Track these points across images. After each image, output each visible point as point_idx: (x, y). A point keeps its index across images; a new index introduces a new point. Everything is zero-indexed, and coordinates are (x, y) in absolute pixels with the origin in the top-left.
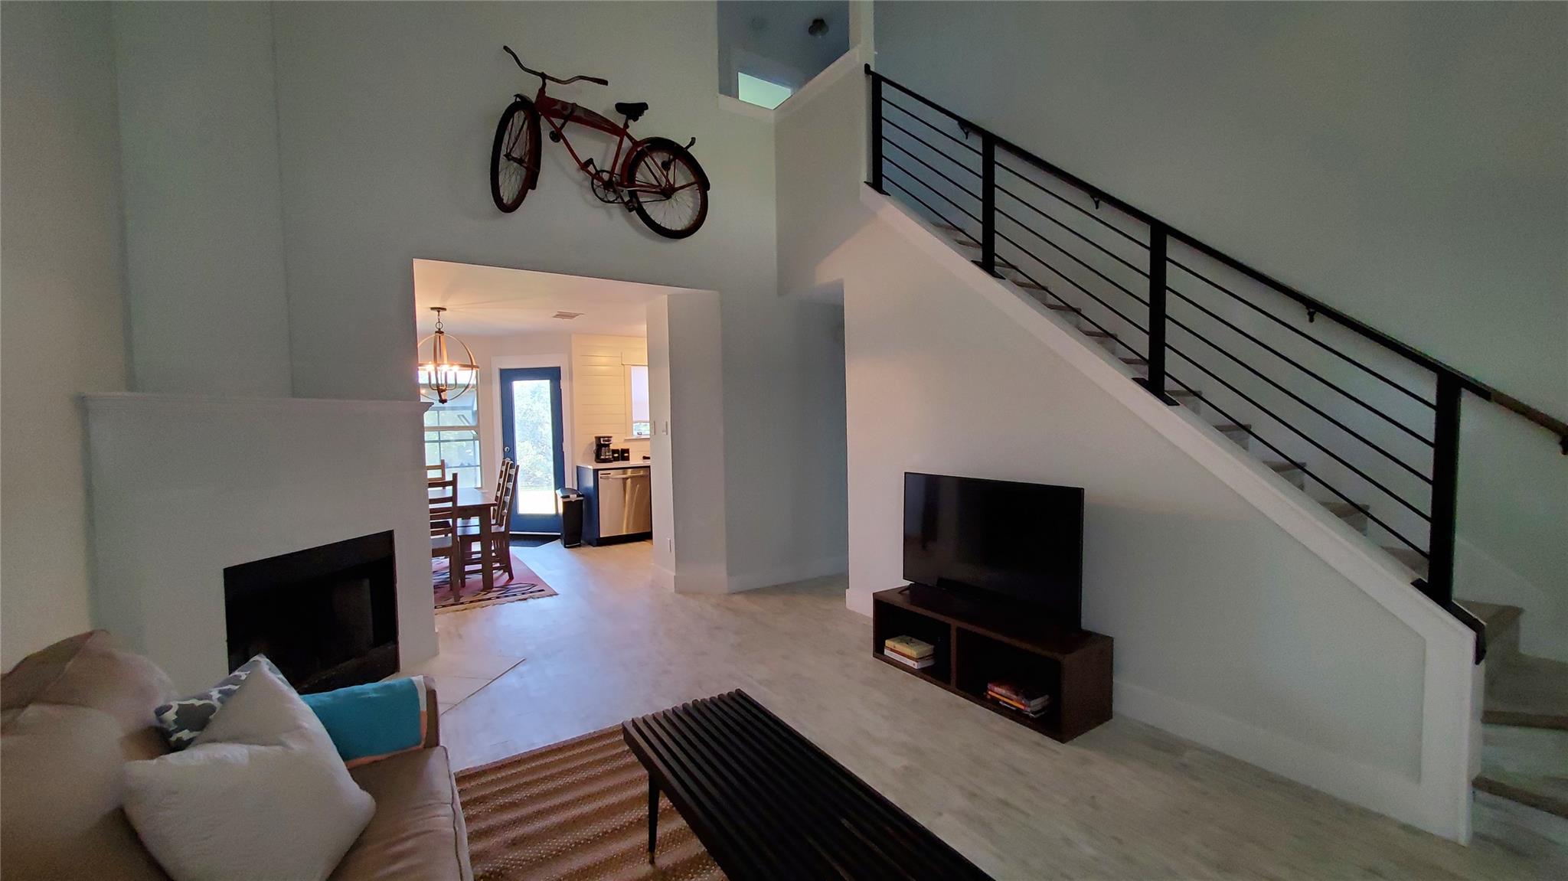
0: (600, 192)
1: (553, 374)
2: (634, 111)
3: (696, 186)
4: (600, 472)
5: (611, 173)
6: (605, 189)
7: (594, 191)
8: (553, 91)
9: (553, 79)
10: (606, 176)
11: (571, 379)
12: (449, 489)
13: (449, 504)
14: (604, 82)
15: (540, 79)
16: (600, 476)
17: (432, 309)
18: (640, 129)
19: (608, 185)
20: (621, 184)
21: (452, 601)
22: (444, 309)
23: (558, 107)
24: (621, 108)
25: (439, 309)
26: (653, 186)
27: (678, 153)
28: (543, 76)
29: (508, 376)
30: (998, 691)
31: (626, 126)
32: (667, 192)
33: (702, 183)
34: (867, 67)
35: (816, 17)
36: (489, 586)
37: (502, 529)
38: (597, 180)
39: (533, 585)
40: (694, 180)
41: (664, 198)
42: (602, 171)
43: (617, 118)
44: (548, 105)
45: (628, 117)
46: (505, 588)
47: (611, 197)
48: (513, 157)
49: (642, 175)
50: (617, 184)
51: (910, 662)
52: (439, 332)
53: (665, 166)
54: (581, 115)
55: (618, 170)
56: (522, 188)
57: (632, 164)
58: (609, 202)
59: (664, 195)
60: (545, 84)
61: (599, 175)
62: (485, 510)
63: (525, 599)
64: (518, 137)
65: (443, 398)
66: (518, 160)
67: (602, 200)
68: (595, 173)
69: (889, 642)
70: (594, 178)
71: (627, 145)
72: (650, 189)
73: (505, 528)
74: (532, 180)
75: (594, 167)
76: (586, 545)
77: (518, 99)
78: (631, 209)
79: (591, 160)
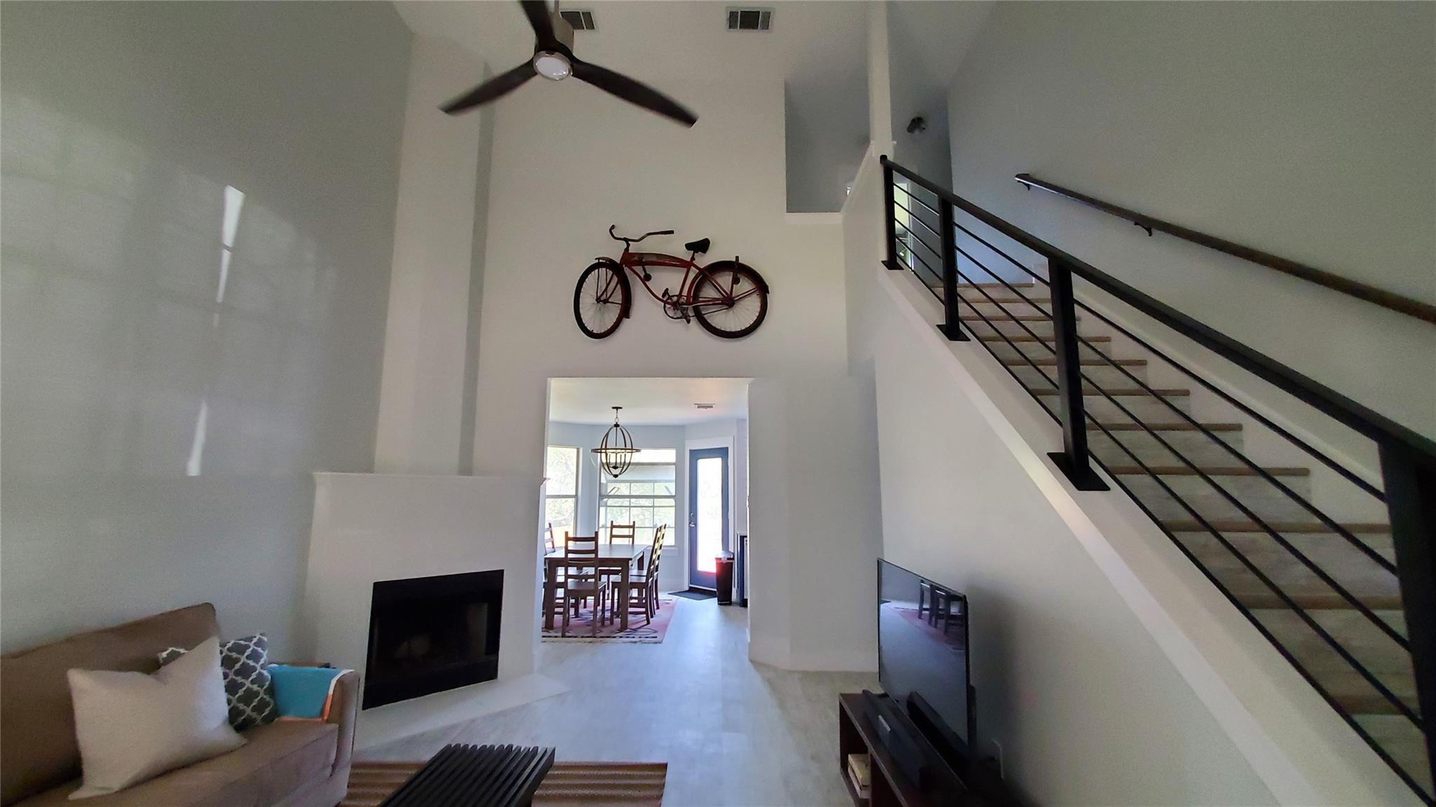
0: (671, 313)
1: (722, 453)
2: (701, 246)
3: (757, 293)
5: (680, 295)
6: (674, 310)
7: (666, 312)
8: (633, 248)
9: (631, 241)
10: (675, 299)
11: (734, 457)
14: (672, 232)
15: (624, 243)
17: (613, 408)
18: (704, 260)
19: (676, 305)
20: (688, 303)
21: (591, 634)
22: (621, 408)
23: (636, 258)
24: (689, 246)
25: (617, 409)
26: (717, 300)
27: (738, 269)
28: (626, 240)
29: (696, 455)
31: (693, 258)
32: (729, 302)
33: (762, 288)
34: (883, 158)
35: (912, 118)
36: (624, 627)
37: (644, 580)
38: (668, 303)
39: (656, 632)
40: (754, 287)
41: (727, 307)
42: (673, 296)
43: (686, 255)
44: (630, 259)
45: (696, 251)
46: (635, 630)
47: (679, 314)
48: (602, 300)
49: (709, 292)
50: (683, 304)
51: (857, 788)
52: (617, 425)
53: (736, 281)
54: (654, 259)
55: (685, 293)
56: (617, 319)
57: (698, 286)
58: (678, 318)
59: (727, 305)
60: (628, 245)
61: (671, 299)
62: (624, 563)
63: (635, 642)
64: (608, 285)
65: (614, 473)
66: (606, 301)
67: (672, 318)
68: (668, 299)
69: (850, 758)
70: (665, 303)
71: (693, 273)
72: (714, 302)
73: (647, 580)
74: (625, 312)
75: (669, 295)
76: (736, 604)
77: (601, 261)
78: (689, 322)
79: (667, 289)
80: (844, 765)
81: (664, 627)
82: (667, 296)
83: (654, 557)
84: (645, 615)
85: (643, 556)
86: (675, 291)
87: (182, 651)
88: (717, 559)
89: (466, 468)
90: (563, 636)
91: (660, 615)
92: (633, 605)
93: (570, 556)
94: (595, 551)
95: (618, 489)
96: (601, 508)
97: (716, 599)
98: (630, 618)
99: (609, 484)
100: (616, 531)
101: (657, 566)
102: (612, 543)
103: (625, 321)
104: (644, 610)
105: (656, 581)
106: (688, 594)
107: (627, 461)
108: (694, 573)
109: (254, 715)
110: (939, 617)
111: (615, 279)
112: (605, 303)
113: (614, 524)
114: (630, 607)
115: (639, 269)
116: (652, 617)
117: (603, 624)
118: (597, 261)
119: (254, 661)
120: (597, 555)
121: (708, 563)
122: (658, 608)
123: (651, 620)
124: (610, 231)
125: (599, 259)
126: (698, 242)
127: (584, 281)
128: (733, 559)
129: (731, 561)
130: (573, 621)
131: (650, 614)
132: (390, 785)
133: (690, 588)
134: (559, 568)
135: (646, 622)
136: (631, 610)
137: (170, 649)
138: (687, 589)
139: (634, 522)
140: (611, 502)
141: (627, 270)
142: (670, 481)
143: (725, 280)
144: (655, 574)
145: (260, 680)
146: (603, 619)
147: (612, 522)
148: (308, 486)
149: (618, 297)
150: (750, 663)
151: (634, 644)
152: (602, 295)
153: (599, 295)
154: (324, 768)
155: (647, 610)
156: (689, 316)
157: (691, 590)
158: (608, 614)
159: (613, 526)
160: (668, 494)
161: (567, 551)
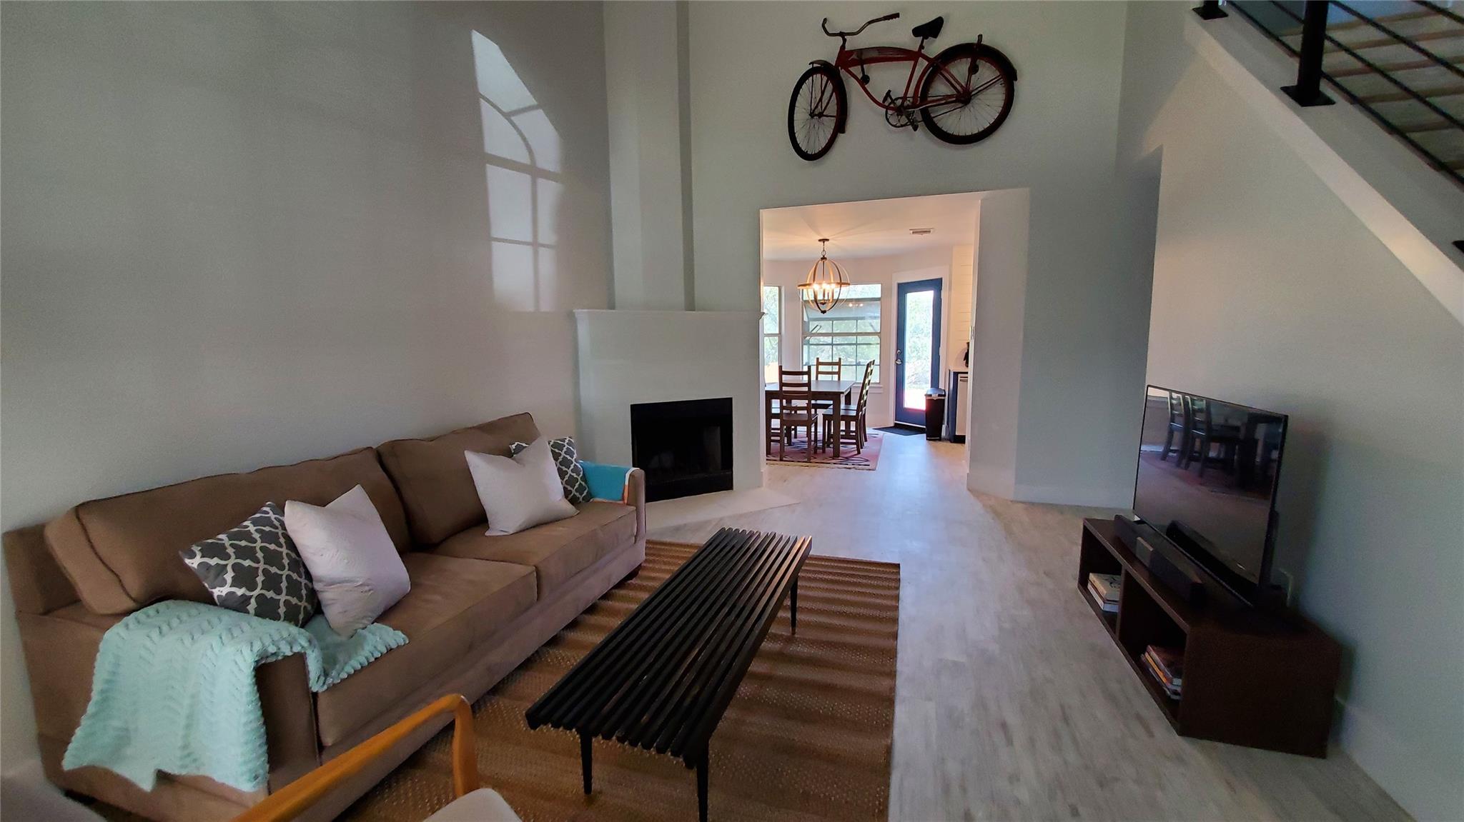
0: (894, 120)
1: (936, 284)
2: (932, 29)
3: (1002, 81)
4: (959, 375)
5: (904, 98)
6: (898, 115)
7: (888, 120)
8: (853, 44)
9: (849, 34)
10: (899, 102)
11: (950, 289)
12: (805, 378)
13: (806, 389)
14: (897, 16)
15: (840, 38)
16: (959, 379)
17: (820, 240)
18: (936, 47)
19: (900, 111)
20: (914, 105)
21: (806, 460)
22: (827, 240)
23: (854, 56)
24: (917, 32)
25: (824, 240)
26: (950, 96)
27: (978, 52)
28: (842, 35)
29: (904, 289)
30: (1152, 657)
31: (922, 47)
32: (964, 97)
33: (1008, 74)
36: (836, 455)
37: (854, 413)
38: (892, 109)
39: (867, 461)
40: (999, 74)
41: (960, 105)
42: (897, 99)
43: (912, 43)
44: (848, 58)
45: (925, 37)
46: (847, 458)
47: (904, 120)
48: (816, 114)
49: (941, 88)
50: (908, 107)
51: (1100, 602)
52: (824, 258)
53: (973, 69)
54: (875, 54)
55: (911, 93)
56: (832, 135)
57: (928, 81)
58: (902, 126)
59: (962, 102)
60: (845, 41)
61: (895, 104)
62: (835, 396)
63: (850, 468)
64: (823, 93)
65: (823, 310)
66: (821, 115)
67: (895, 126)
68: (890, 104)
69: (1092, 577)
70: (887, 108)
71: (923, 64)
72: (946, 100)
73: (857, 414)
74: (840, 127)
75: (891, 98)
76: (945, 440)
77: (815, 65)
78: (915, 128)
79: (889, 91)
80: (1083, 582)
81: (876, 457)
82: (889, 100)
83: (864, 391)
84: (855, 446)
85: (850, 392)
86: (899, 91)
87: (524, 445)
88: (927, 395)
89: (691, 306)
90: (781, 460)
91: (868, 447)
92: (843, 437)
93: (785, 389)
94: (808, 385)
95: (821, 327)
96: (804, 346)
97: (925, 435)
98: (842, 448)
99: (811, 323)
100: (822, 368)
101: (866, 401)
102: (819, 379)
103: (841, 136)
104: (855, 441)
105: (864, 414)
106: (894, 430)
107: (835, 297)
108: (900, 410)
109: (577, 494)
110: (1192, 459)
111: (830, 87)
112: (820, 117)
113: (820, 361)
114: (842, 438)
115: (856, 70)
116: (862, 448)
117: (815, 452)
118: (811, 66)
119: (570, 456)
120: (810, 389)
121: (916, 399)
122: (866, 441)
123: (861, 450)
124: (823, 26)
125: (812, 63)
126: (930, 23)
127: (798, 93)
128: (945, 395)
129: (943, 398)
130: (787, 448)
131: (859, 446)
132: (683, 558)
133: (895, 424)
134: (773, 400)
135: (856, 452)
136: (842, 440)
137: (516, 443)
138: (892, 425)
139: (840, 359)
140: (813, 340)
141: (843, 73)
142: (875, 318)
143: (960, 69)
144: (864, 409)
145: (576, 470)
146: (816, 448)
147: (818, 359)
148: (571, 318)
149: (832, 109)
150: (968, 492)
151: (848, 470)
152: (816, 107)
153: (813, 108)
154: (629, 538)
155: (857, 441)
156: (917, 121)
157: (896, 426)
158: (820, 444)
159: (819, 363)
160: (873, 331)
161: (782, 384)
